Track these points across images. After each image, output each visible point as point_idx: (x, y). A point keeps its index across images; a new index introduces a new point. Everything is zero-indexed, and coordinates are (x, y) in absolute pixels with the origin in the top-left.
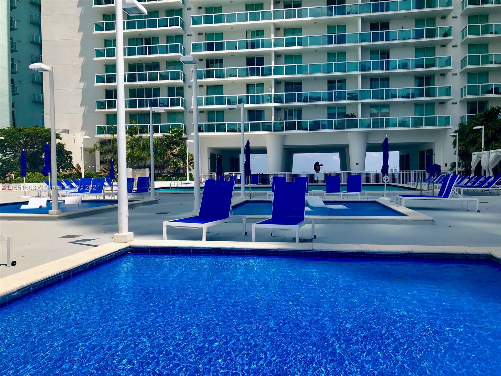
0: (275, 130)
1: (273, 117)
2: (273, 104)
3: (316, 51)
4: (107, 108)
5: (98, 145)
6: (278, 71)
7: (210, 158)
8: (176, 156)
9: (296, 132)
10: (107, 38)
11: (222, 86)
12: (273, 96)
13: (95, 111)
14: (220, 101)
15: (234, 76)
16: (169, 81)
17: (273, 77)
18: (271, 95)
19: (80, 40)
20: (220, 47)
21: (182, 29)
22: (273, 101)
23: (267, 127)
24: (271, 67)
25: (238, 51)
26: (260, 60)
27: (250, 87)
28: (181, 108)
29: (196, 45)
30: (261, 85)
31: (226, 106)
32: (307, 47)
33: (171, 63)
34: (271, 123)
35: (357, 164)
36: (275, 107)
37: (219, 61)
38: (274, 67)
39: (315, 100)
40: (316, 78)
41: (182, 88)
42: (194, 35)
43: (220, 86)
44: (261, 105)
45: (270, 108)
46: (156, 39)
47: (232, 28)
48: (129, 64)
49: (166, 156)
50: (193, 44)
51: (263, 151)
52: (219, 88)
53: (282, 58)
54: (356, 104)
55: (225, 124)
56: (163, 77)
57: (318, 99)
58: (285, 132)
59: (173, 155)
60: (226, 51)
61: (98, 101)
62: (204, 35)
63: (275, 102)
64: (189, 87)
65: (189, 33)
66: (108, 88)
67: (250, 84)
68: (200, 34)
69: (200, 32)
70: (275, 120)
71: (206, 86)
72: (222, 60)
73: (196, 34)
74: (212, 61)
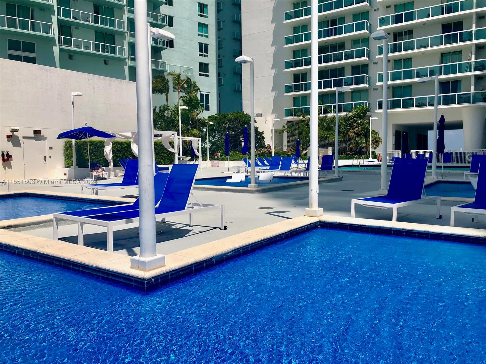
0: (475, 101)
1: (472, 88)
2: (473, 73)
4: (295, 92)
5: (286, 126)
6: (481, 35)
7: (394, 135)
8: (358, 135)
10: (295, 25)
11: (411, 58)
12: (473, 64)
13: (284, 95)
14: (408, 75)
15: (425, 47)
16: (354, 60)
17: (475, 42)
18: (471, 62)
19: (272, 31)
20: (410, 17)
21: (368, 4)
22: (473, 69)
23: (465, 99)
24: (471, 32)
25: (431, 18)
26: (458, 24)
27: (444, 56)
28: (365, 85)
29: (383, 19)
30: (458, 53)
31: (415, 80)
33: (356, 42)
34: (470, 94)
36: (476, 76)
37: (409, 33)
38: (476, 30)
41: (367, 65)
42: (381, 10)
43: (408, 59)
44: (458, 75)
45: (469, 77)
46: (342, 19)
49: (349, 135)
50: (380, 19)
51: (458, 126)
52: (408, 61)
55: (413, 99)
56: (349, 56)
59: (355, 133)
60: (417, 21)
61: (287, 86)
62: (392, 7)
63: (475, 70)
64: (375, 63)
65: (376, 8)
66: (296, 73)
67: (445, 53)
68: (388, 7)
69: (388, 4)
70: (474, 91)
71: (393, 60)
72: (412, 30)
73: (382, 7)
74: (401, 33)
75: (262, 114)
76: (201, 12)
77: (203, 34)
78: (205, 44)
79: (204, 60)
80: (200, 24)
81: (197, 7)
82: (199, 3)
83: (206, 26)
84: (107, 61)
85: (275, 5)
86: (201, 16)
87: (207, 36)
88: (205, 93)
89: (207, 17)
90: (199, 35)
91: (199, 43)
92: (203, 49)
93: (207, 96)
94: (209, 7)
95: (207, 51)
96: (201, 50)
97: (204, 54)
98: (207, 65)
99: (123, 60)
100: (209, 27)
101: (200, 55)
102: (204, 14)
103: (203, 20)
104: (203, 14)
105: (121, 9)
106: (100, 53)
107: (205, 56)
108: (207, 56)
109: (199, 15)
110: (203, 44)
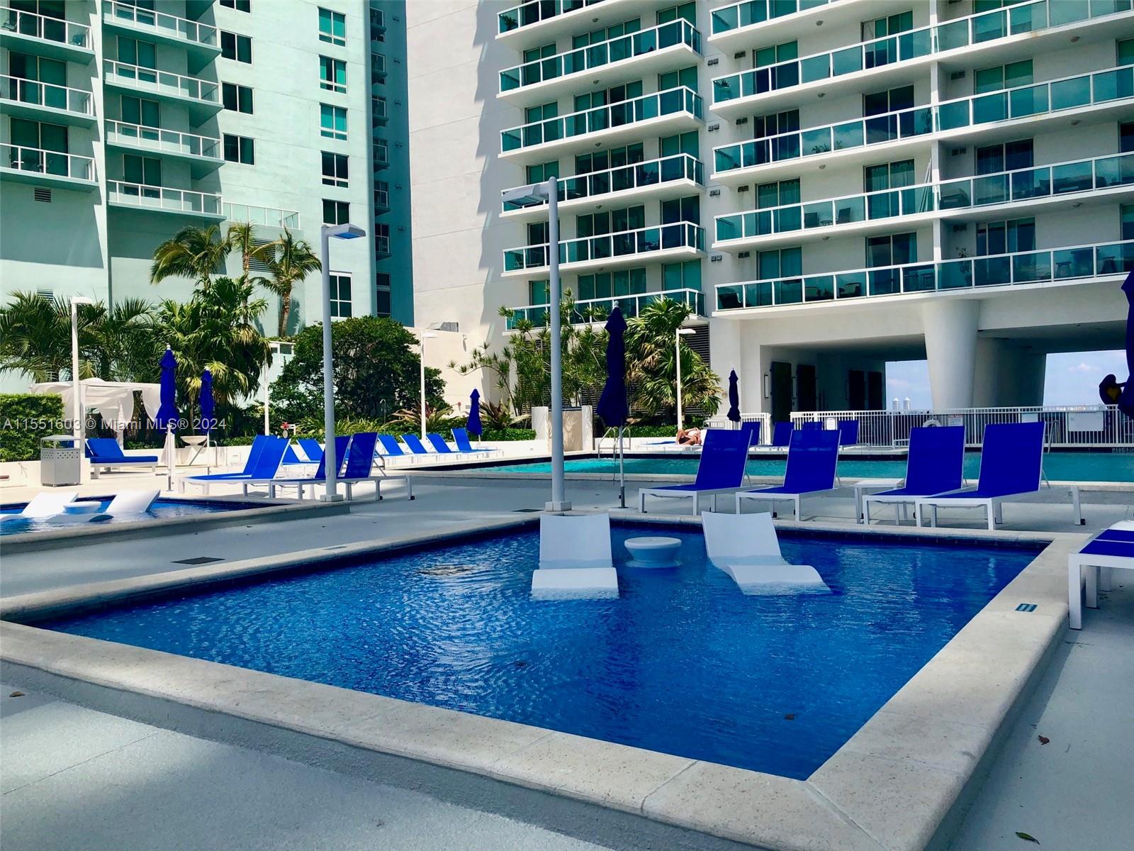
0: (945, 285)
1: (937, 251)
2: (938, 214)
3: (1076, 39)
4: (527, 267)
6: (951, 117)
7: (769, 373)
8: (652, 372)
9: (1012, 287)
10: (531, 105)
12: (936, 191)
13: (503, 275)
14: (789, 221)
15: (822, 150)
16: (661, 186)
17: (938, 134)
18: (931, 187)
19: (478, 121)
20: (788, 76)
21: (691, 49)
22: (936, 205)
23: (920, 280)
24: (929, 110)
25: (833, 80)
26: (903, 94)
27: (873, 173)
28: (687, 250)
29: (724, 83)
30: (904, 166)
31: (804, 232)
32: (1042, 33)
33: (668, 141)
34: (932, 266)
36: (945, 222)
37: (789, 117)
38: (941, 107)
39: (1077, 187)
40: (1076, 122)
41: (696, 199)
42: (725, 62)
43: (792, 181)
44: (902, 219)
45: (928, 226)
46: (635, 84)
47: (820, 23)
48: (577, 158)
49: (630, 374)
50: (716, 83)
51: (914, 350)
52: (790, 186)
53: (970, 80)
55: (800, 281)
56: (647, 177)
57: (1085, 184)
58: (975, 291)
59: (645, 369)
60: (801, 87)
61: (509, 252)
62: (749, 56)
63: (943, 206)
64: (714, 194)
65: (713, 58)
66: (533, 221)
67: (875, 167)
68: (740, 55)
69: (739, 50)
70: (942, 259)
71: (756, 185)
72: (798, 111)
73: (728, 56)
74: (771, 119)
75: (458, 324)
76: (329, 78)
77: (334, 131)
78: (338, 155)
79: (336, 194)
80: (326, 108)
81: (316, 68)
82: (322, 57)
83: (342, 112)
84: (43, 192)
85: (484, 56)
86: (329, 87)
87: (344, 138)
88: (338, 275)
89: (344, 91)
90: (324, 133)
91: (324, 153)
92: (335, 167)
93: (346, 282)
94: (348, 66)
95: (343, 172)
96: (327, 169)
97: (336, 179)
98: (344, 207)
99: (91, 191)
100: (349, 113)
101: (325, 182)
102: (337, 85)
103: (333, 98)
104: (333, 83)
105: (87, 64)
106: (19, 171)
107: (339, 184)
108: (345, 185)
109: (322, 86)
110: (333, 154)
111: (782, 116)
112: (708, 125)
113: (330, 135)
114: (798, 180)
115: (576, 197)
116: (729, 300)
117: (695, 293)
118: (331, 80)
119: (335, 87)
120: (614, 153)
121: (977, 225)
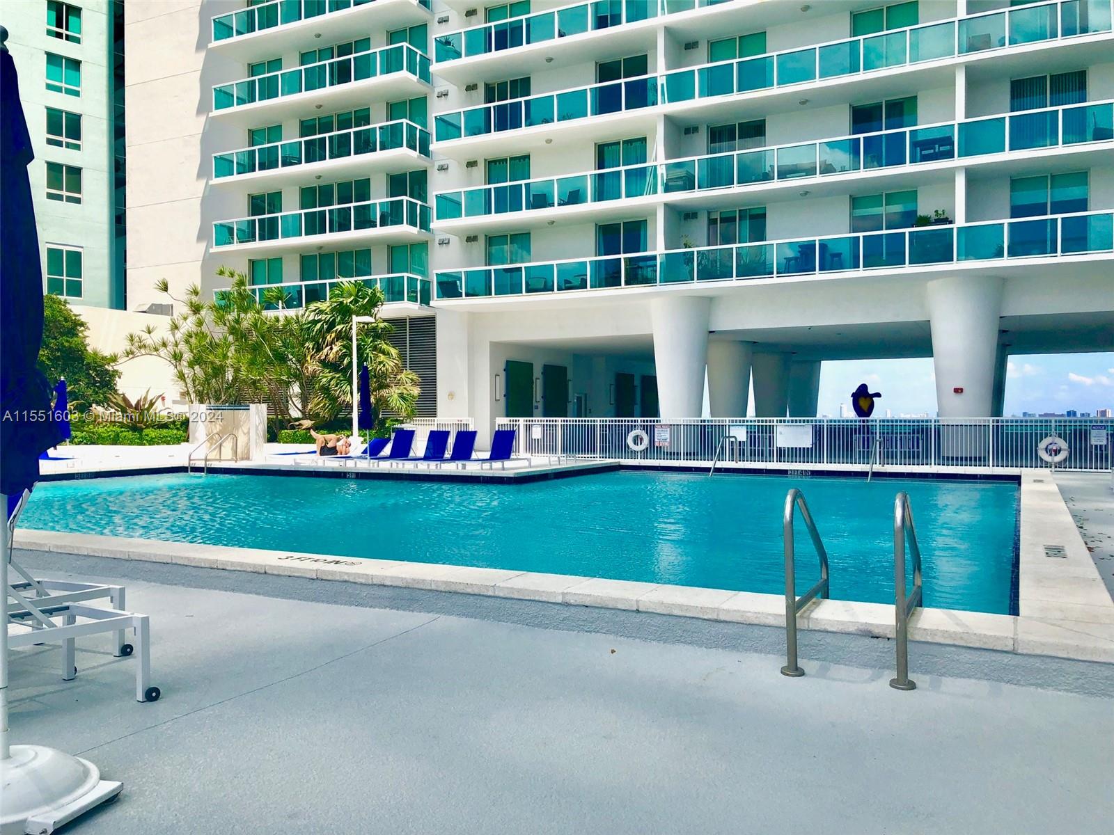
0: (667, 279)
1: (661, 240)
2: (662, 197)
4: (238, 242)
6: (679, 88)
7: (503, 374)
9: (734, 283)
10: (255, 58)
12: (661, 171)
13: (212, 251)
14: (509, 201)
15: (545, 121)
16: (378, 155)
17: (663, 108)
18: (657, 167)
19: (200, 74)
22: (660, 188)
24: (656, 79)
25: (558, 42)
27: (605, 150)
28: (405, 229)
29: (446, 41)
30: (636, 146)
31: (524, 216)
33: (397, 105)
34: (655, 257)
35: (958, 391)
36: (670, 208)
37: (522, 85)
38: (667, 76)
39: (804, 174)
40: (804, 101)
41: (423, 174)
42: (455, 19)
43: (523, 158)
44: (624, 203)
45: (652, 210)
48: (301, 121)
50: (438, 41)
52: (521, 163)
53: (703, 50)
54: (949, 177)
55: (519, 269)
56: (365, 144)
57: (810, 171)
58: (697, 286)
60: (525, 48)
61: (221, 225)
62: (481, 14)
63: (668, 189)
64: (442, 168)
65: (443, 15)
66: (255, 192)
67: (607, 145)
68: (471, 13)
69: (471, 7)
70: (666, 249)
71: (485, 160)
72: (529, 78)
73: (459, 13)
74: (502, 86)
75: (172, 307)
76: (59, 25)
77: (63, 85)
78: (67, 113)
79: (64, 156)
80: (52, 58)
83: (75, 64)
86: (59, 35)
87: (77, 94)
88: (65, 248)
89: (77, 41)
90: (49, 87)
91: (49, 109)
92: (63, 125)
93: (75, 259)
94: (83, 13)
95: (74, 134)
96: (53, 127)
97: (65, 140)
98: (75, 172)
100: (83, 66)
101: (49, 141)
102: (69, 33)
103: (63, 48)
104: (64, 31)
107: (70, 146)
108: (77, 147)
109: (49, 33)
110: (61, 112)
111: (514, 83)
112: (438, 90)
113: (59, 89)
114: (528, 157)
115: (292, 164)
116: (449, 288)
117: (417, 279)
118: (62, 28)
119: (67, 36)
120: (341, 118)
121: (709, 213)
